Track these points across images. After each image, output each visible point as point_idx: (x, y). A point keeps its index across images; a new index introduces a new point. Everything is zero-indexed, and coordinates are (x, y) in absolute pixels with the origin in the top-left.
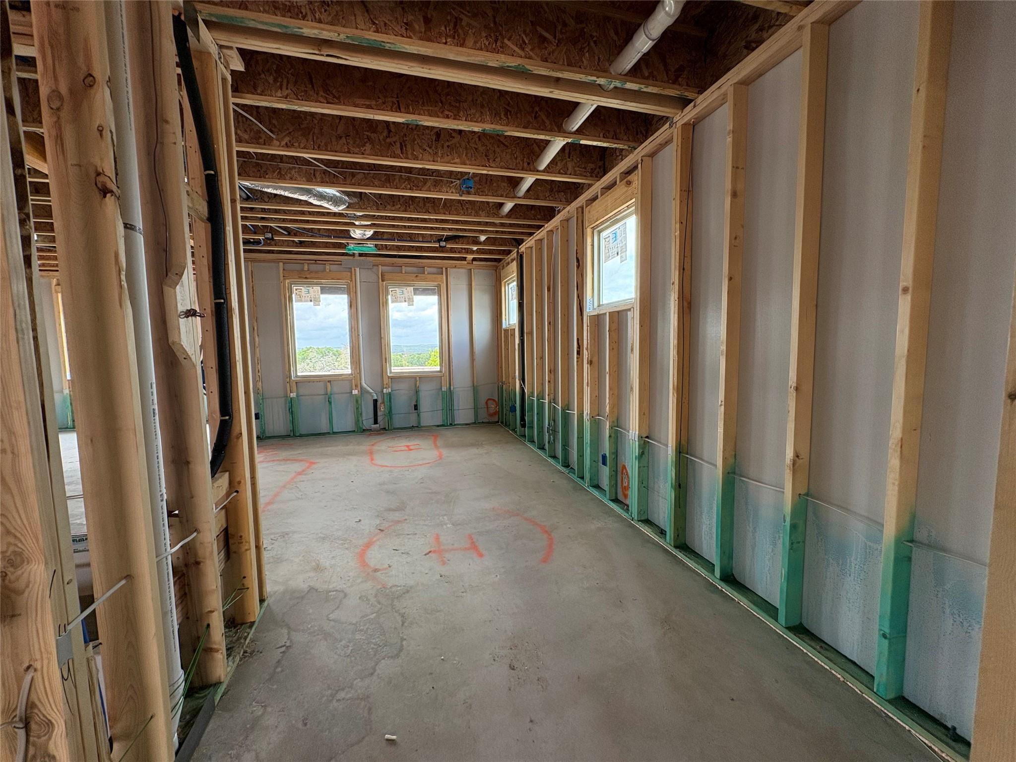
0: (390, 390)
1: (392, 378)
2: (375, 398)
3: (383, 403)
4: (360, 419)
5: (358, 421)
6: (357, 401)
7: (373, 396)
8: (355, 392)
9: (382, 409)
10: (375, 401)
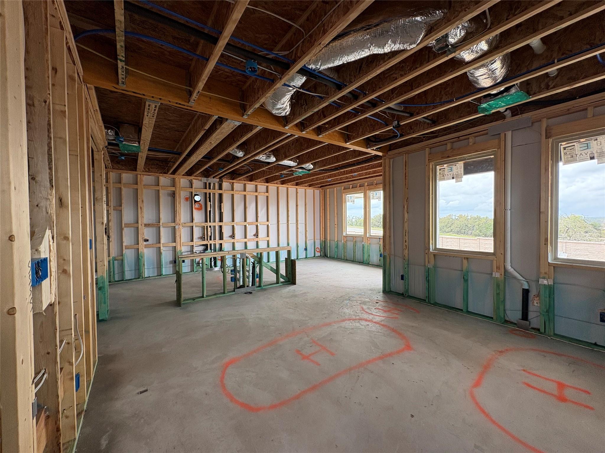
0: (551, 282)
1: (555, 267)
2: (526, 287)
3: (538, 295)
4: (502, 308)
5: (498, 308)
6: (498, 286)
7: (522, 285)
8: (496, 275)
9: (534, 305)
10: (526, 293)
